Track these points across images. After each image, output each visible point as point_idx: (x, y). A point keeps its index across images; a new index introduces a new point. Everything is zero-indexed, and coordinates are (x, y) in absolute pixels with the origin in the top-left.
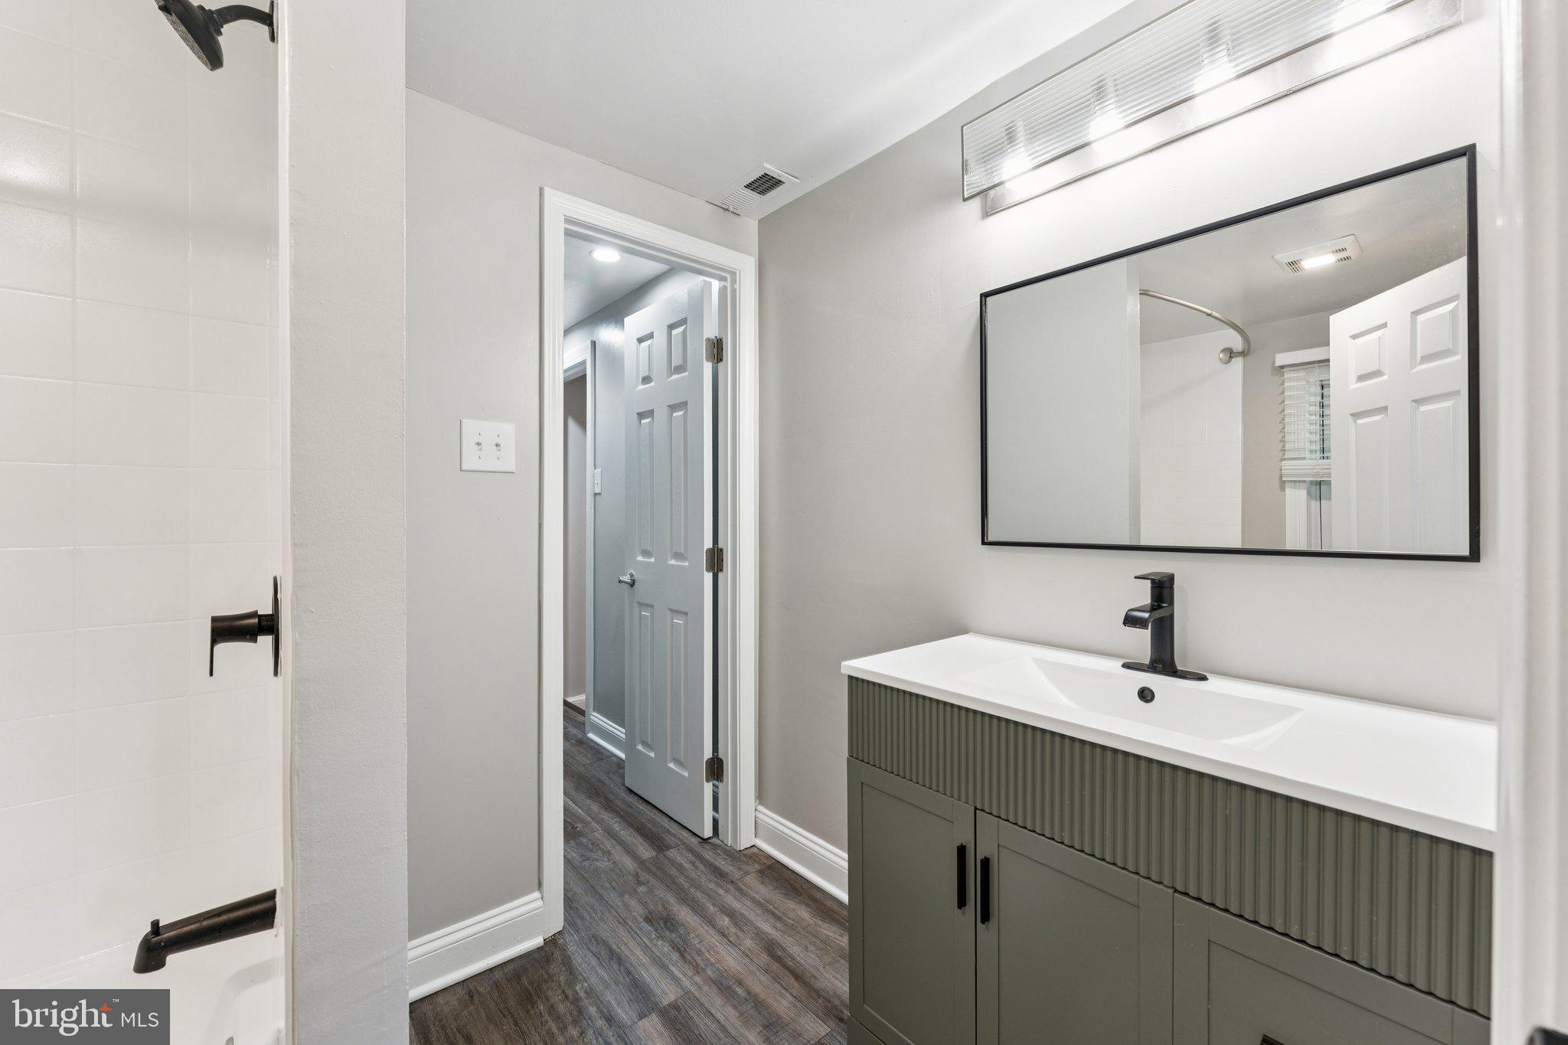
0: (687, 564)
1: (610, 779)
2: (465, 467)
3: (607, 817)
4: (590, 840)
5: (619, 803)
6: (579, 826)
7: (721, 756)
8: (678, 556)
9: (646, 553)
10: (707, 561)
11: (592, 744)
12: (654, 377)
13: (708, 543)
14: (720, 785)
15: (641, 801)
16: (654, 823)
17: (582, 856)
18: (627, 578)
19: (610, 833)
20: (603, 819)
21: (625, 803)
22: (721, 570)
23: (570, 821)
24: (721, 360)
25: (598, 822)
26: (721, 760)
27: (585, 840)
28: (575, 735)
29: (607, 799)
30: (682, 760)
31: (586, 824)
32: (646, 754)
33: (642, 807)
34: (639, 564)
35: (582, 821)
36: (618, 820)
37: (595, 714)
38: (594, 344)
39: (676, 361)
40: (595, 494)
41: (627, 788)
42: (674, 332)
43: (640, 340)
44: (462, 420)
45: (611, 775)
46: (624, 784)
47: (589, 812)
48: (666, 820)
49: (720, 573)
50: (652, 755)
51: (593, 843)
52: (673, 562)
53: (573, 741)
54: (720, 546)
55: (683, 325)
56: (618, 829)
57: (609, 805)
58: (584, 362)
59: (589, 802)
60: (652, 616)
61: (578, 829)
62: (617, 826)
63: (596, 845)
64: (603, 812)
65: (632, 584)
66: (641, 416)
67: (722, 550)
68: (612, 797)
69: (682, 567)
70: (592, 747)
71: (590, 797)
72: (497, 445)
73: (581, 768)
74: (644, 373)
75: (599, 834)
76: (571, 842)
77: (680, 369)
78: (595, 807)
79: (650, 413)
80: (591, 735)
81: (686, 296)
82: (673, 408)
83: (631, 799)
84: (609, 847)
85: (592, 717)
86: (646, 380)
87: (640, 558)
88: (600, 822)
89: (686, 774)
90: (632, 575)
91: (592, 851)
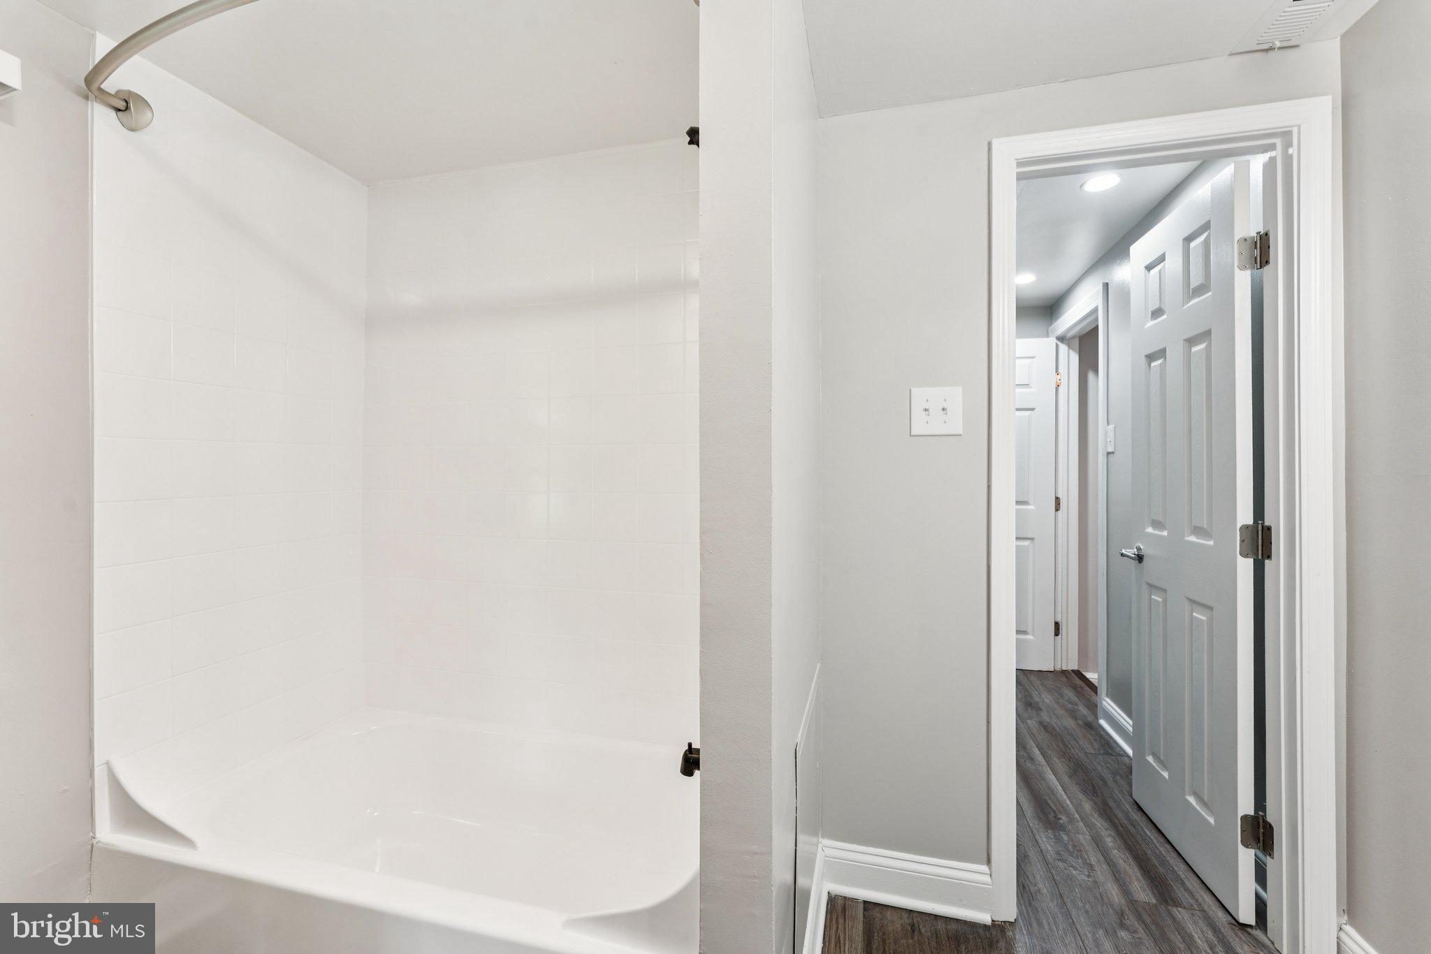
0: (1211, 543)
1: (1115, 781)
2: (913, 433)
3: (1100, 823)
4: (1072, 841)
5: (1120, 815)
6: (1064, 819)
7: (1269, 819)
8: (1197, 531)
9: (1157, 524)
10: (1242, 541)
11: (1102, 733)
12: (1166, 308)
13: (1245, 516)
14: (1268, 860)
15: (1150, 826)
16: (1164, 863)
17: (1058, 853)
18: (1131, 552)
19: (1097, 841)
20: (1094, 825)
21: (1128, 818)
22: (1269, 557)
23: (1055, 808)
24: (1267, 262)
25: (1087, 825)
26: (1271, 826)
27: (1065, 837)
28: (1084, 716)
29: (1105, 803)
30: (1206, 799)
31: (1072, 820)
32: (1159, 773)
33: (1151, 833)
34: (1150, 538)
35: (1068, 815)
36: (1112, 834)
37: (1108, 700)
38: (1106, 286)
39: (1196, 281)
40: (1109, 453)
41: (1135, 801)
42: (1193, 244)
43: (1149, 268)
44: (912, 389)
45: (1118, 777)
46: (1131, 795)
47: (1078, 808)
48: (1183, 866)
49: (1267, 562)
50: (1166, 774)
51: (1074, 846)
52: (1193, 539)
53: (1081, 722)
54: (1267, 523)
55: (1205, 231)
56: (1111, 845)
57: (1106, 812)
58: (1095, 310)
59: (1081, 796)
60: (1165, 601)
61: (1061, 821)
62: (1109, 841)
63: (1077, 850)
64: (1096, 816)
65: (1140, 558)
66: (1151, 358)
67: (1269, 529)
68: (1111, 803)
69: (1206, 545)
70: (1101, 736)
71: (1084, 792)
72: (943, 409)
73: (1082, 756)
74: (1154, 305)
75: (1084, 838)
76: (1049, 831)
77: (1201, 290)
78: (1087, 806)
79: (1161, 353)
80: (1102, 722)
81: (1209, 194)
82: (1191, 341)
83: (1136, 816)
84: (1093, 861)
85: (1104, 702)
86: (1157, 313)
87: (1150, 530)
88: (1090, 826)
89: (1211, 820)
90: (1139, 549)
91: (1071, 854)
